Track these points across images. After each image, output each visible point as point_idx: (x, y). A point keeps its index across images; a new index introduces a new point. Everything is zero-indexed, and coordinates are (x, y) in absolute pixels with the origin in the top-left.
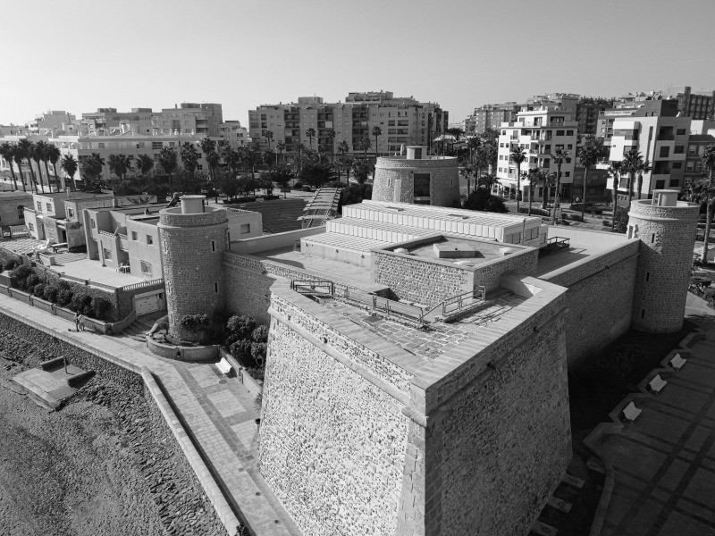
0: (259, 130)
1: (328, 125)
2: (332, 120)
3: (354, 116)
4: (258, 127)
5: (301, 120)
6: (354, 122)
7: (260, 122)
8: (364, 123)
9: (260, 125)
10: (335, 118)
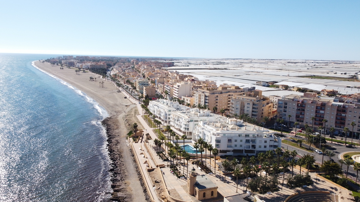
0: (282, 109)
1: (322, 112)
2: (324, 110)
3: (338, 110)
4: (282, 107)
5: (306, 107)
6: (337, 113)
7: (283, 105)
8: (343, 115)
9: (283, 107)
10: (326, 109)
